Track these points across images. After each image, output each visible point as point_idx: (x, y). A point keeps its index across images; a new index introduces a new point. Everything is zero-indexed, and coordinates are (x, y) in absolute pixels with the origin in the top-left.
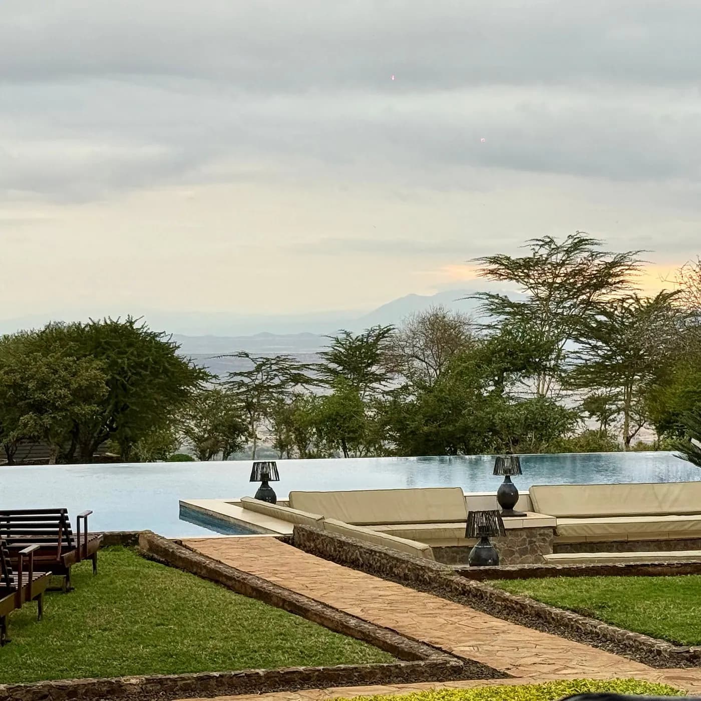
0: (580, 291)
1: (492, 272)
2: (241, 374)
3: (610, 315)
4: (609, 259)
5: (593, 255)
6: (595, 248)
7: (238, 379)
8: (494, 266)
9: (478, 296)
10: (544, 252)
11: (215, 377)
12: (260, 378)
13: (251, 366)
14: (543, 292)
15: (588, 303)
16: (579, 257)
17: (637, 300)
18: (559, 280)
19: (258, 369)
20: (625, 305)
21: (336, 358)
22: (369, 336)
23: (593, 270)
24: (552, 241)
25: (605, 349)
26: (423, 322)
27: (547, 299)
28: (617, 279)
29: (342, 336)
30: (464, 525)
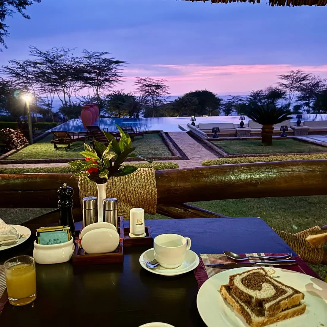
0: (299, 82)
1: (281, 78)
2: (230, 99)
3: (306, 86)
4: (306, 75)
5: (302, 74)
6: (302, 73)
7: (229, 100)
8: (281, 77)
9: (278, 83)
10: (292, 74)
11: (224, 100)
12: (233, 100)
13: (232, 98)
14: (291, 82)
15: (301, 84)
16: (299, 74)
17: (312, 83)
18: (294, 79)
19: (233, 98)
20: (310, 84)
21: (251, 96)
22: (258, 91)
23: (302, 77)
24: (293, 71)
25: (305, 93)
26: (268, 88)
27: (292, 83)
28: (307, 79)
29: (253, 92)
30: (212, 130)
